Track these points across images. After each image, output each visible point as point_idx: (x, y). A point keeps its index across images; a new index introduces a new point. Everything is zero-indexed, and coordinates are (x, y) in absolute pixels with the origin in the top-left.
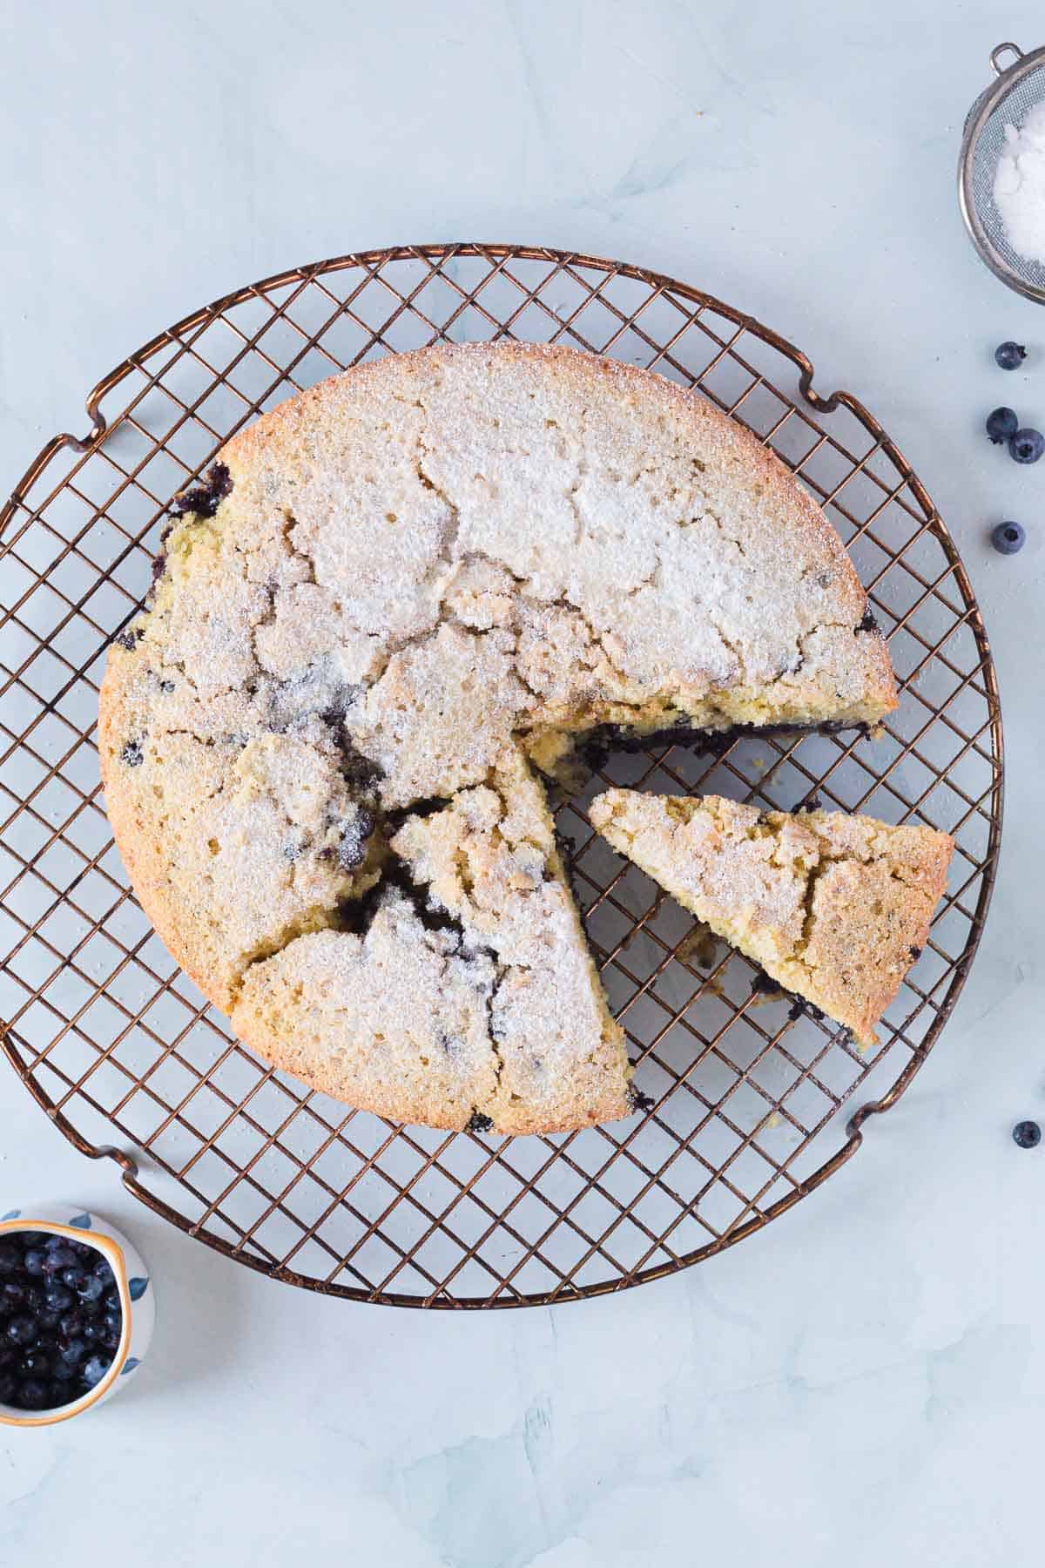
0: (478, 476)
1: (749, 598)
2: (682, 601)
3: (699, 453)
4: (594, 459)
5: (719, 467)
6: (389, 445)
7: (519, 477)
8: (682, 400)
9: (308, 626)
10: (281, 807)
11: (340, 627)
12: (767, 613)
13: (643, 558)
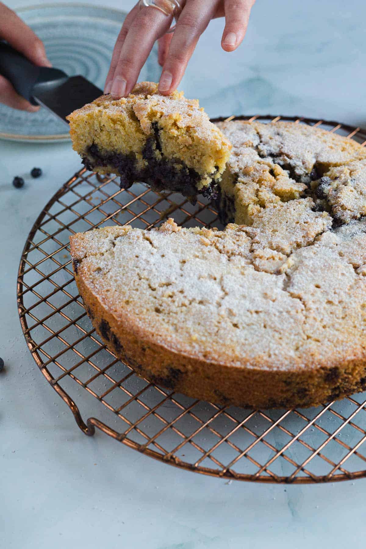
0: (274, 301)
1: (137, 257)
2: (170, 254)
3: (158, 316)
4: (213, 308)
5: (148, 310)
6: (322, 317)
7: (252, 301)
8: (165, 340)
9: (355, 247)
10: (359, 193)
11: (339, 248)
12: (129, 252)
13: (189, 269)
